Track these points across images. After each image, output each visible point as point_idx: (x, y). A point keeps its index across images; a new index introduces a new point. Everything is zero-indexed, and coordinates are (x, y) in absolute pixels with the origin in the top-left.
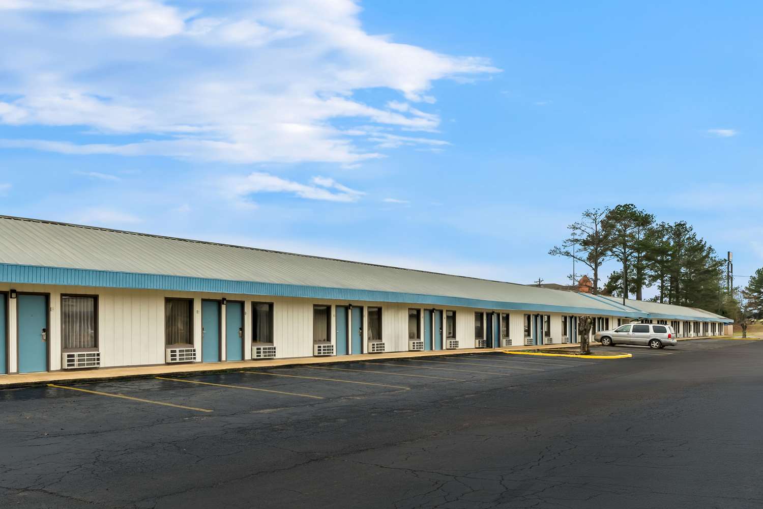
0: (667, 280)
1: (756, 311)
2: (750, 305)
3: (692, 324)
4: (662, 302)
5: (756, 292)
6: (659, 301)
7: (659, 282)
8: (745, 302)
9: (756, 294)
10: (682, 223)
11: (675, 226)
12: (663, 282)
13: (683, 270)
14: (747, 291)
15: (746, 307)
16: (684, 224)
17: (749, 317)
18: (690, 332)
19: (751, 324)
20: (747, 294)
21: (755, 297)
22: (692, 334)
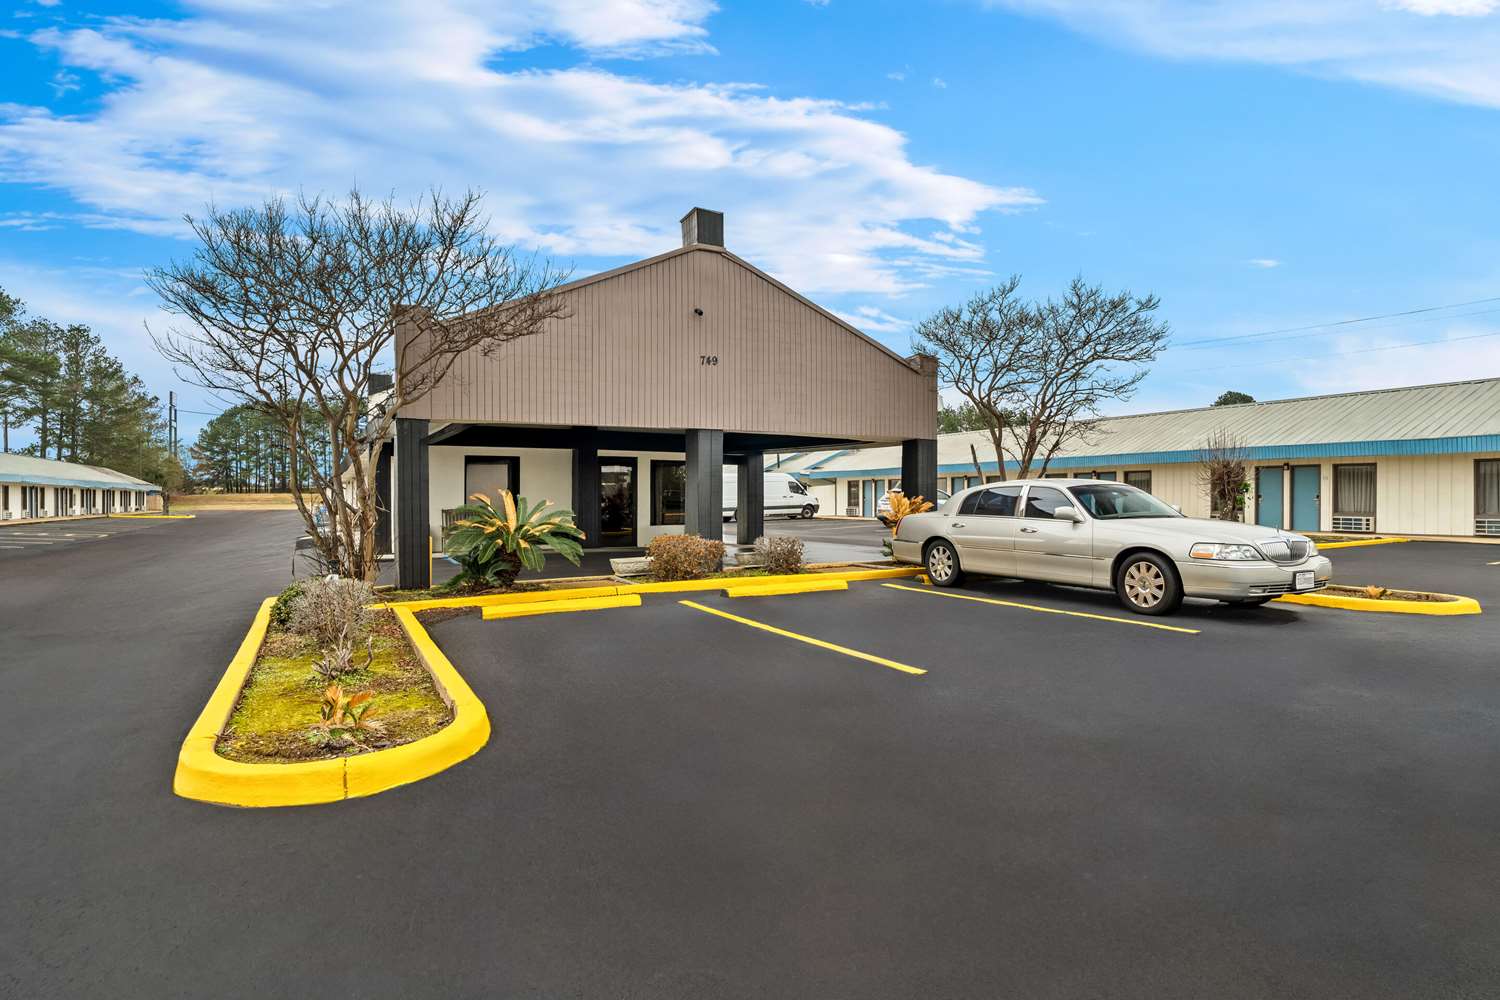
0: (53, 419)
1: (207, 477)
2: (201, 467)
3: (77, 495)
4: (43, 456)
5: (207, 450)
6: (38, 454)
7: (37, 421)
8: (194, 463)
9: (208, 453)
10: (83, 328)
11: (69, 331)
12: (45, 421)
13: (85, 405)
14: (196, 449)
15: (195, 471)
16: (85, 331)
17: (199, 485)
18: (71, 506)
19: (201, 493)
20: (196, 452)
21: (207, 457)
22: (77, 510)
